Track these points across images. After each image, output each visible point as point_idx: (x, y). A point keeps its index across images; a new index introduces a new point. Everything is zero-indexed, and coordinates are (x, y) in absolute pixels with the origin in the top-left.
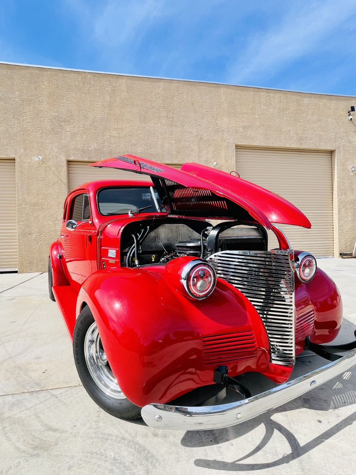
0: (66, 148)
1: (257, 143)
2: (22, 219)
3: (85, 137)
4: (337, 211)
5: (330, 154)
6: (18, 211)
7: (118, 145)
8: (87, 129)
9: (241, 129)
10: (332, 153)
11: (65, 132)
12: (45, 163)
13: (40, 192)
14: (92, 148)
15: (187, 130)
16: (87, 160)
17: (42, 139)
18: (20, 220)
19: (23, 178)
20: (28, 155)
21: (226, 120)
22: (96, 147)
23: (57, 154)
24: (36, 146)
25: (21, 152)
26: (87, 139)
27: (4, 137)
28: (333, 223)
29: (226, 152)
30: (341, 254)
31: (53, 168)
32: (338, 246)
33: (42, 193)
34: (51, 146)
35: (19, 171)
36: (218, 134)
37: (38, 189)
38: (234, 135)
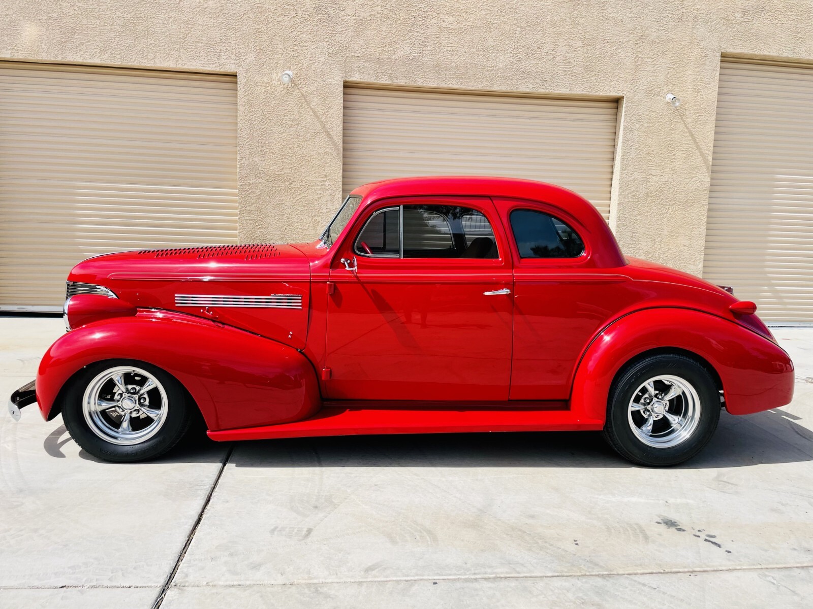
0: (345, 54)
2: (248, 208)
3: (385, 28)
7: (454, 49)
8: (390, 11)
9: (738, 15)
11: (344, 16)
12: (300, 86)
13: (286, 151)
14: (400, 54)
15: (611, 15)
16: (387, 82)
17: (295, 33)
18: (244, 210)
19: (253, 119)
20: (264, 66)
22: (407, 53)
23: (324, 66)
24: (281, 47)
25: (249, 59)
26: (390, 35)
29: (697, 69)
31: (315, 99)
33: (291, 155)
34: (313, 47)
35: (244, 102)
36: (684, 26)
37: (283, 144)
38: (720, 30)
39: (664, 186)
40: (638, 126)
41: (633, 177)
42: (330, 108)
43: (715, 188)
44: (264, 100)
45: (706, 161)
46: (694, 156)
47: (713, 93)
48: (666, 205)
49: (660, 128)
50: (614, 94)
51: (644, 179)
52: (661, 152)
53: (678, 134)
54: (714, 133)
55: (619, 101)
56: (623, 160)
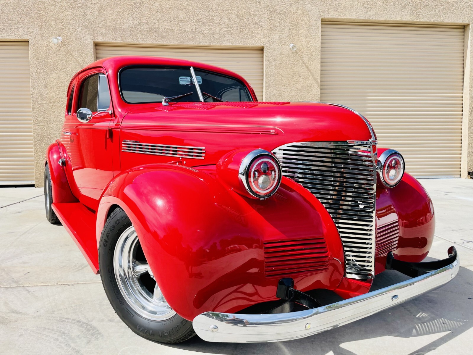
0: (93, 26)
1: (352, 16)
2: (38, 119)
3: (116, 10)
4: (468, 111)
5: (462, 30)
6: (33, 109)
7: (160, 21)
10: (465, 28)
12: (67, 45)
13: (60, 84)
14: (127, 25)
16: (120, 42)
17: (62, 15)
18: (36, 120)
19: (39, 66)
20: (45, 35)
22: (131, 24)
23: (81, 34)
24: (54, 23)
25: (35, 31)
26: (120, 14)
27: (15, 12)
28: (462, 129)
29: (307, 29)
30: (469, 173)
31: (76, 53)
32: (467, 161)
33: (63, 86)
34: (73, 23)
35: (33, 56)
36: (298, 3)
37: (58, 80)
38: (320, 5)
39: (293, 98)
40: (274, 63)
41: (273, 94)
42: (85, 58)
44: (45, 55)
45: (317, 82)
46: (309, 80)
47: (318, 42)
49: (287, 64)
50: (258, 45)
51: (280, 94)
52: (289, 78)
53: (298, 67)
54: (320, 66)
55: (262, 49)
56: (266, 83)
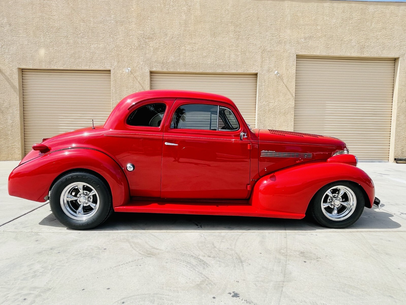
0: (150, 61)
1: (317, 53)
3: (164, 51)
4: (396, 117)
5: (394, 62)
7: (191, 57)
8: (166, 44)
9: (303, 40)
10: (396, 60)
11: (149, 47)
12: (133, 73)
14: (170, 60)
15: (251, 42)
16: (166, 71)
17: (131, 54)
19: (117, 86)
20: (120, 67)
21: (289, 31)
22: (173, 59)
23: (142, 66)
24: (126, 59)
25: (115, 64)
26: (166, 53)
27: (103, 53)
28: (391, 129)
29: (287, 61)
30: (395, 159)
31: (139, 78)
32: (394, 151)
34: (138, 59)
35: (113, 80)
36: (281, 45)
38: (295, 46)
39: (276, 107)
40: (264, 84)
41: (263, 104)
42: (144, 81)
43: (296, 107)
44: (120, 79)
45: (293, 96)
46: (287, 95)
47: (294, 70)
48: (277, 114)
49: (273, 84)
50: (254, 72)
51: (268, 104)
52: (274, 94)
53: (280, 86)
54: (295, 86)
55: (256, 74)
56: (259, 97)
